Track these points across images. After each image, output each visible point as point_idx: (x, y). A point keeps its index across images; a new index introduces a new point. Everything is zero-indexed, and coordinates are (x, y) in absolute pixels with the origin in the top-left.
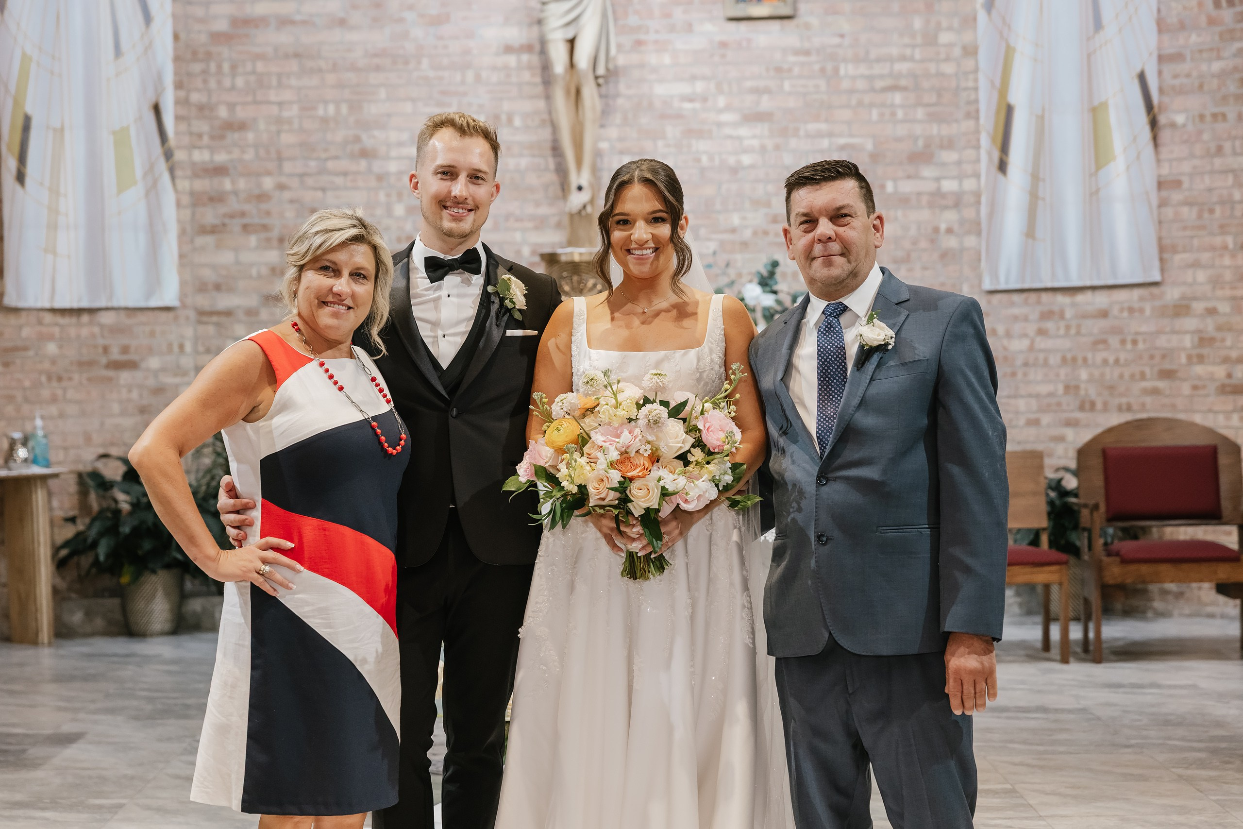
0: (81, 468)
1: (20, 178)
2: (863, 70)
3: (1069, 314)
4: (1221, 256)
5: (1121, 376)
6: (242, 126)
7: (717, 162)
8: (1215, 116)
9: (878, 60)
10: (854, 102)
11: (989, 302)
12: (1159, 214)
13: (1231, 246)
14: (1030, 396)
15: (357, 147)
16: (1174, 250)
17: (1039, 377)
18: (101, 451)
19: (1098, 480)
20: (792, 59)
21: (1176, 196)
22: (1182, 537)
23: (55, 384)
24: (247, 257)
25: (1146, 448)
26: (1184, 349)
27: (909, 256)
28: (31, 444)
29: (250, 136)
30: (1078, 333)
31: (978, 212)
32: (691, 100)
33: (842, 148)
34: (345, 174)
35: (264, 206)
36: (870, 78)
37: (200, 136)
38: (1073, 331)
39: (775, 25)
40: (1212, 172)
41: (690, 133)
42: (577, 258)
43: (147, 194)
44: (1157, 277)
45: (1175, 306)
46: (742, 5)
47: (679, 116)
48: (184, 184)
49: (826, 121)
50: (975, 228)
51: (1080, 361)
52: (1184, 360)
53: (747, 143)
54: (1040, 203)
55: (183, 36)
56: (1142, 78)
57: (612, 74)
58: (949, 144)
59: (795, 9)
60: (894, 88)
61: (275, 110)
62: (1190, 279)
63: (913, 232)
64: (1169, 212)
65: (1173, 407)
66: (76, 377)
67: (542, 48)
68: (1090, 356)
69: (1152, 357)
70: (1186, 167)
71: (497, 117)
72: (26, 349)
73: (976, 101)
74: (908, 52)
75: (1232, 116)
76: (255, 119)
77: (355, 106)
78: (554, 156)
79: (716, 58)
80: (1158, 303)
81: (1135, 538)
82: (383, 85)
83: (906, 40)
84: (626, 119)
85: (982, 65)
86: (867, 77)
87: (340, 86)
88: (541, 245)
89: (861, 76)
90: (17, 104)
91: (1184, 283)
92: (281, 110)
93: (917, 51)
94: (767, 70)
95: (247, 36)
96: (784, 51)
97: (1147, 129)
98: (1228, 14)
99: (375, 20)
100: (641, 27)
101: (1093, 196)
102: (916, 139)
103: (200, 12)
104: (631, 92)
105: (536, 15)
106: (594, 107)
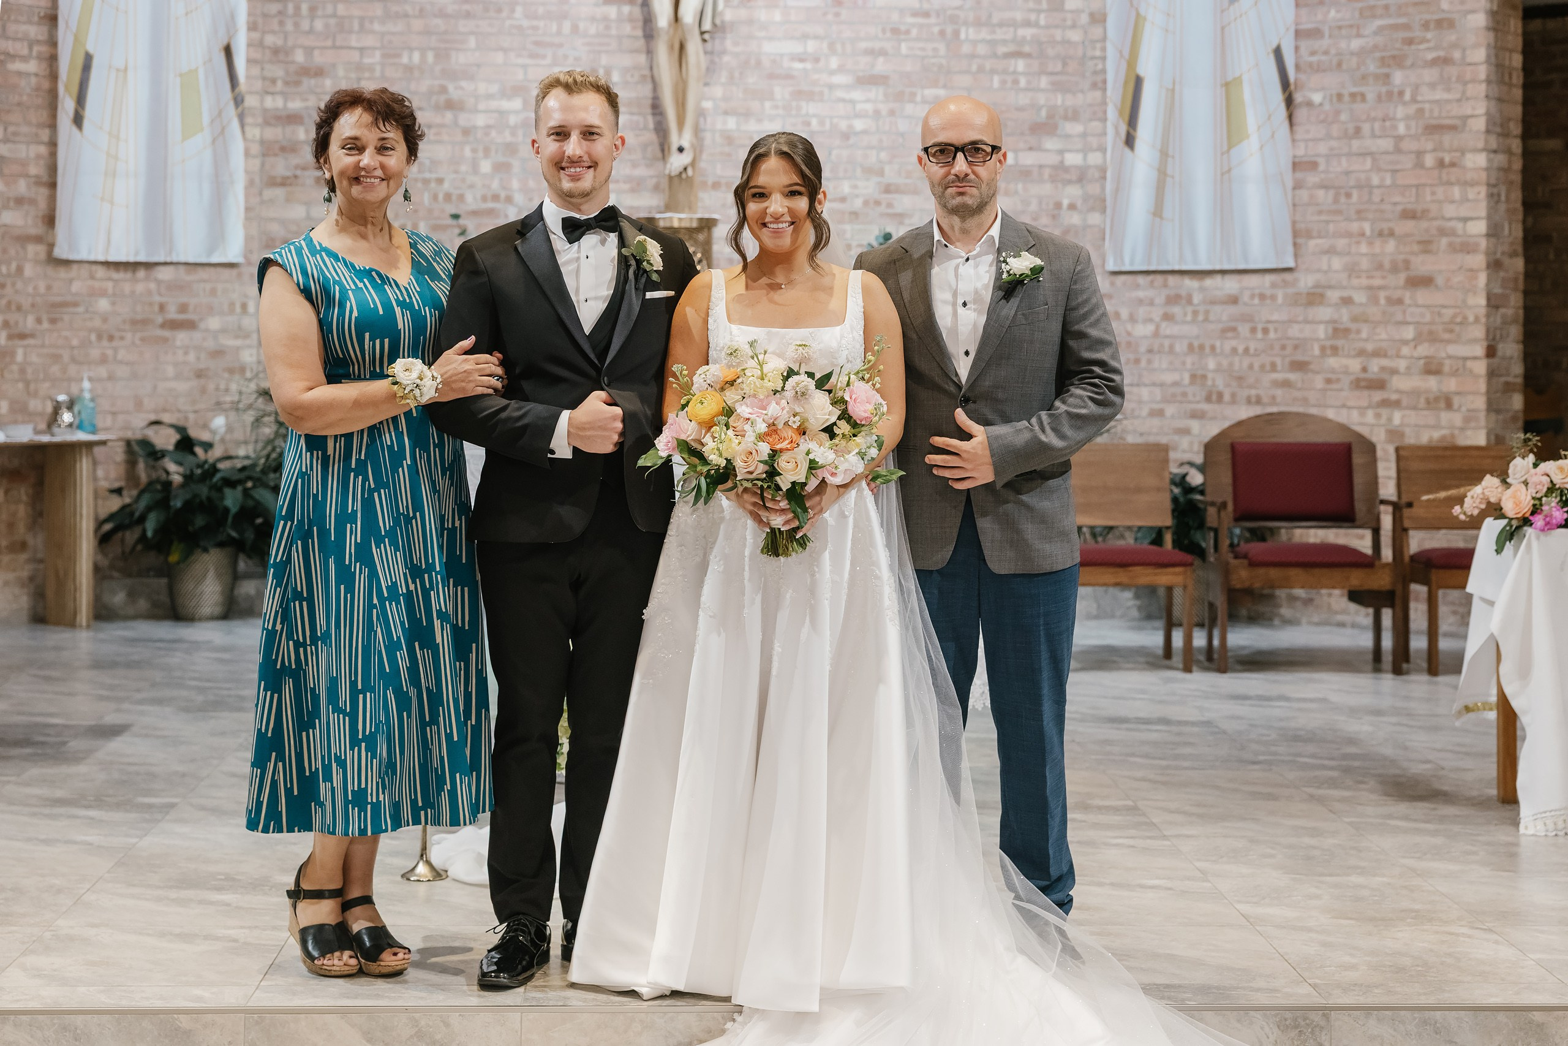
1: (78, 120)
2: (984, 34)
3: (1196, 299)
4: (1358, 243)
5: (1251, 367)
6: (319, 72)
7: (827, 126)
8: (1353, 95)
9: (1001, 25)
10: (974, 68)
11: (1112, 284)
12: (1294, 196)
13: (1368, 232)
14: (1154, 384)
15: (442, 98)
16: (1309, 235)
17: (1164, 366)
18: (153, 417)
19: (1225, 477)
20: (910, 20)
21: (1312, 179)
23: (105, 343)
25: (1278, 444)
26: (1318, 340)
28: (76, 408)
29: (328, 83)
30: (1206, 320)
31: (1103, 188)
32: (802, 60)
36: (992, 43)
37: (274, 81)
38: (1201, 318)
40: (1350, 155)
41: (799, 94)
42: (676, 224)
43: (214, 141)
44: (1291, 264)
45: (1308, 294)
47: (789, 77)
48: (254, 132)
49: (945, 87)
50: (1100, 204)
51: (1207, 350)
52: (1317, 351)
53: (859, 107)
54: (1169, 180)
56: (1278, 53)
57: (719, 28)
58: (1073, 115)
60: (1018, 54)
61: (355, 56)
62: (1325, 267)
63: (1034, 207)
64: (1304, 194)
65: (1305, 400)
66: (129, 336)
68: (1218, 344)
69: (1283, 347)
70: (1322, 148)
72: (76, 305)
73: (1104, 71)
74: (1033, 17)
75: (1371, 96)
76: (334, 66)
77: (442, 55)
78: (654, 114)
79: (830, 17)
80: (1290, 291)
81: (1263, 539)
82: (472, 33)
83: (1031, 5)
84: (731, 77)
85: (1111, 33)
86: (989, 42)
87: (427, 32)
88: (638, 209)
89: (983, 41)
90: (78, 40)
91: (1319, 271)
92: (362, 56)
93: (1042, 16)
94: (884, 31)
96: (902, 11)
97: (1283, 107)
101: (1225, 176)
102: (1040, 109)
104: (738, 49)
106: (698, 65)
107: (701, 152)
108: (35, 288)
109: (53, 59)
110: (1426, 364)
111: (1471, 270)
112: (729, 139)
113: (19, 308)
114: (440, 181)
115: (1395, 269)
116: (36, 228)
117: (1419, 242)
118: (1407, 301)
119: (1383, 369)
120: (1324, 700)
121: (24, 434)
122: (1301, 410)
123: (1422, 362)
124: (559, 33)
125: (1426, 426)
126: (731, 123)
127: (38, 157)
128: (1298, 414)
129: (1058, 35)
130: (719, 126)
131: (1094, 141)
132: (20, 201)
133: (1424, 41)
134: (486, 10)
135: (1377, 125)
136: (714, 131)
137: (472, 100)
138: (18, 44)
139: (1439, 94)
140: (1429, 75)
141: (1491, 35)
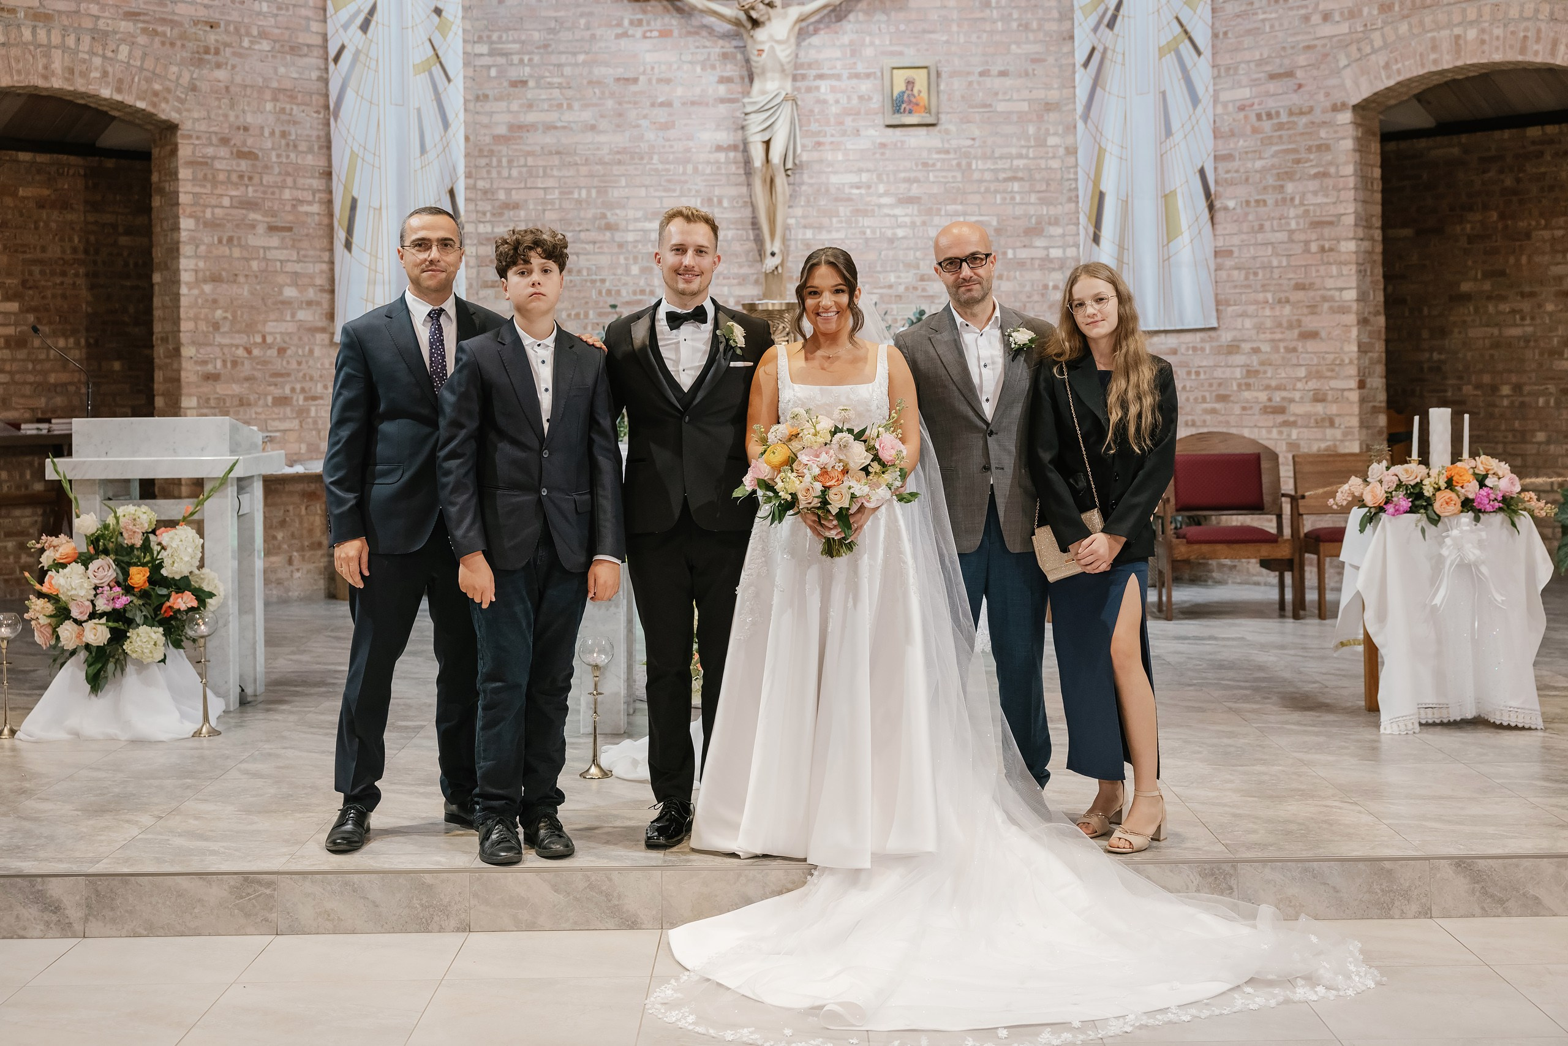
1: (348, 245)
2: (989, 165)
4: (1263, 308)
5: (1188, 399)
6: (516, 206)
8: (1257, 201)
9: (1001, 158)
10: (982, 189)
12: (1216, 276)
13: (1270, 300)
15: (603, 222)
16: (1228, 304)
20: (935, 156)
21: (1229, 263)
22: (1234, 524)
26: (1235, 379)
29: (522, 213)
32: (858, 188)
36: (995, 171)
37: (484, 213)
39: (923, 131)
40: (1256, 244)
41: (857, 212)
42: (770, 308)
44: (1214, 324)
45: (1228, 346)
46: (897, 116)
47: (849, 200)
49: (961, 203)
52: (1235, 387)
53: (900, 220)
54: (1125, 266)
55: (471, 138)
56: (1202, 172)
58: (1055, 221)
59: (938, 119)
60: (1014, 179)
61: (541, 193)
62: (1239, 326)
63: (1028, 288)
64: (1223, 274)
65: (1227, 423)
67: (744, 148)
69: (1211, 385)
70: (1236, 240)
71: (710, 200)
73: (1076, 189)
74: (1024, 151)
75: (1270, 201)
76: (526, 201)
77: (602, 191)
78: (753, 229)
79: (878, 156)
80: (1215, 343)
81: (1199, 524)
82: (624, 175)
83: (1023, 143)
84: (808, 201)
85: (1081, 161)
86: (992, 170)
87: (591, 176)
88: (743, 297)
89: (988, 169)
90: (347, 188)
91: (1235, 329)
92: (545, 194)
93: (1031, 150)
94: (917, 165)
95: (521, 138)
96: (929, 150)
97: (1206, 211)
98: (1267, 125)
99: (618, 126)
100: (820, 132)
101: (1166, 262)
102: (1031, 217)
103: (485, 120)
104: (812, 181)
105: (740, 122)
106: (784, 193)
107: (788, 255)
108: (322, 364)
109: (330, 202)
111: (1346, 326)
113: (311, 379)
114: (603, 281)
115: (1291, 326)
116: (323, 323)
117: (1308, 307)
118: (1300, 349)
120: (1242, 639)
122: (1224, 430)
124: (684, 173)
125: (1316, 440)
126: (809, 234)
127: (322, 272)
128: (1222, 433)
130: (800, 237)
131: (1070, 240)
132: (309, 303)
133: (1308, 160)
134: (632, 158)
135: (1275, 222)
136: (796, 240)
137: (624, 223)
138: (305, 193)
139: (1320, 199)
140: (1313, 185)
141: (1357, 155)
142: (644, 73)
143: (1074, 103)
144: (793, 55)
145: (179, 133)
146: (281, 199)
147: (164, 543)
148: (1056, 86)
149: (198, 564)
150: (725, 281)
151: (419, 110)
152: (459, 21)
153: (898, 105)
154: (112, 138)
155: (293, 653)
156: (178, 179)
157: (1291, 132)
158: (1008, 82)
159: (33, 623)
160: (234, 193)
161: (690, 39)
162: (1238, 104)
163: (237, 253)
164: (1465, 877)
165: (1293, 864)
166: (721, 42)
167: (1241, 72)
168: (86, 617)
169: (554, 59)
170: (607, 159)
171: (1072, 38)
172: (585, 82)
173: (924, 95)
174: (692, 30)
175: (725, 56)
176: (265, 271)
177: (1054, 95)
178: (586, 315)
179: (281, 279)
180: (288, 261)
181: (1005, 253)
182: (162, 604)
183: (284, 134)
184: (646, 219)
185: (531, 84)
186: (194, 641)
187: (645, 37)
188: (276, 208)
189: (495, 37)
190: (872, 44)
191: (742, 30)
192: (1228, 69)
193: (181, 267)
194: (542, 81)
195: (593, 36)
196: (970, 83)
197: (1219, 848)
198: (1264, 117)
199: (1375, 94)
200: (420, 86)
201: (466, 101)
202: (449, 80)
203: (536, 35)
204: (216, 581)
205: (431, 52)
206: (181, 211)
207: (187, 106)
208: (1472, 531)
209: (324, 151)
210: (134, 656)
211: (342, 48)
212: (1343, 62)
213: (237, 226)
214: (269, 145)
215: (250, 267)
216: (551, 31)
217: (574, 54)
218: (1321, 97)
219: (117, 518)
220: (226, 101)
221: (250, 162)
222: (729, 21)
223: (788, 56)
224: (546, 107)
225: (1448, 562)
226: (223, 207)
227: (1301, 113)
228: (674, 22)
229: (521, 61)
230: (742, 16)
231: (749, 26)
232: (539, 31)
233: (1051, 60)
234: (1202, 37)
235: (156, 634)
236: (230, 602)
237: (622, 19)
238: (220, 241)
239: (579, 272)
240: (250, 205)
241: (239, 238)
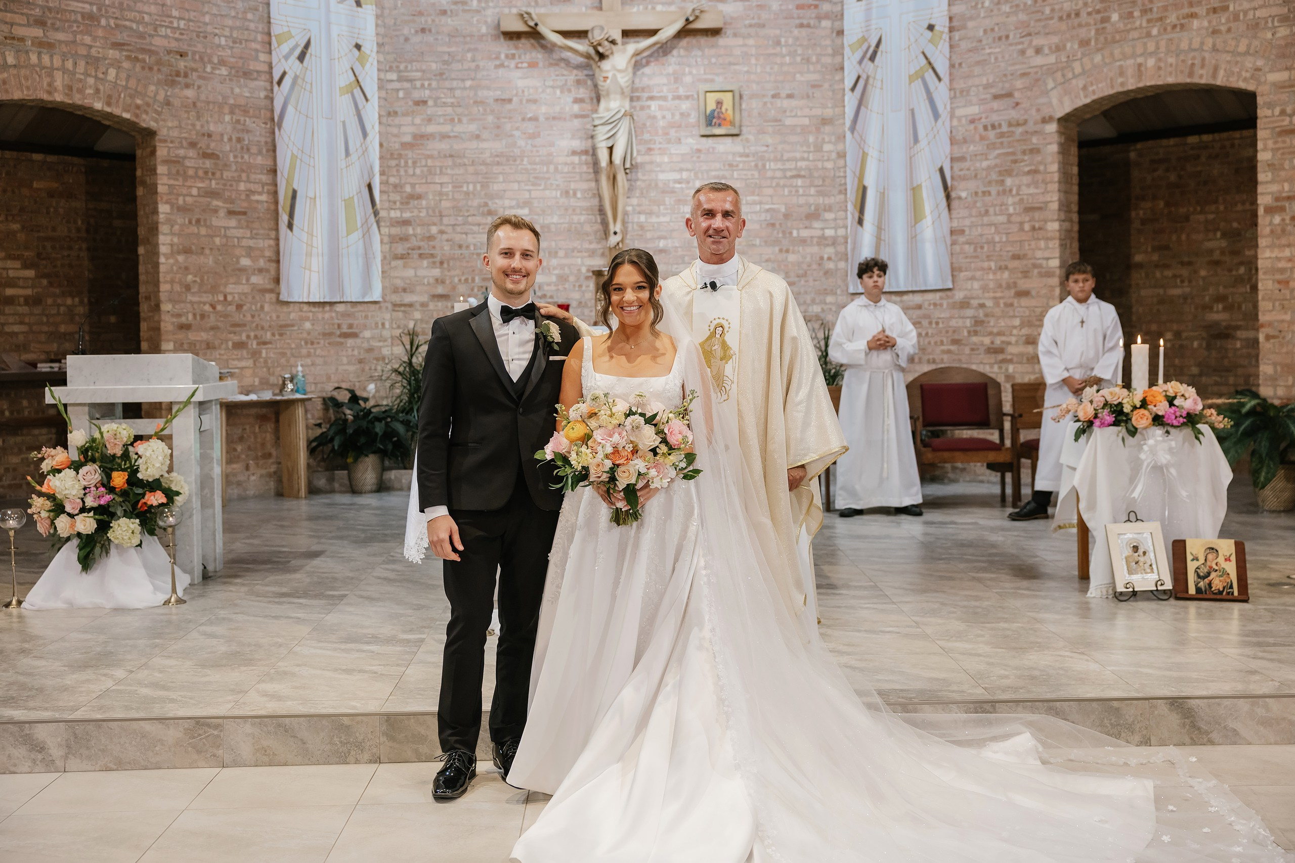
0: (324, 395)
1: (290, 226)
2: (779, 165)
4: (988, 273)
5: (929, 343)
6: (419, 197)
8: (984, 193)
9: (788, 160)
10: (774, 184)
12: (951, 249)
13: (993, 268)
15: (486, 209)
16: (960, 270)
18: (336, 385)
19: (918, 403)
20: (738, 159)
21: (961, 239)
22: (965, 436)
23: (309, 346)
24: (421, 273)
25: (944, 385)
26: (966, 327)
27: (806, 273)
28: (295, 381)
29: (424, 202)
31: (846, 248)
32: (680, 183)
33: (768, 211)
34: (479, 225)
35: (431, 243)
36: (784, 170)
37: (395, 203)
39: (729, 140)
40: (983, 225)
43: (364, 236)
44: (951, 286)
45: (961, 302)
46: (709, 128)
47: (673, 192)
48: (385, 230)
49: (758, 195)
50: (845, 258)
52: (966, 334)
54: (882, 243)
55: (385, 144)
56: (941, 170)
57: (634, 167)
58: (829, 209)
59: (741, 131)
60: (798, 176)
61: (438, 187)
62: (969, 287)
63: (808, 259)
64: (957, 248)
65: (960, 360)
66: (322, 342)
67: (593, 152)
69: (947, 332)
71: (567, 192)
72: (293, 326)
73: (845, 184)
74: (806, 155)
75: (994, 193)
76: (427, 193)
77: (484, 186)
79: (695, 159)
80: (951, 301)
82: (501, 173)
83: (805, 149)
84: (642, 193)
85: (848, 163)
86: (782, 170)
87: (476, 173)
88: (593, 266)
89: (779, 169)
90: (289, 182)
91: (966, 289)
92: (441, 188)
93: (811, 155)
94: (724, 165)
95: (422, 144)
96: (734, 154)
97: (944, 200)
98: (991, 134)
99: (497, 136)
100: (651, 140)
101: (913, 239)
102: (810, 206)
103: (395, 131)
104: (644, 178)
105: (590, 133)
106: (624, 187)
108: (271, 317)
109: (276, 193)
110: (1027, 339)
111: (1051, 286)
112: (642, 227)
115: (1008, 287)
116: (270, 285)
117: (1022, 272)
118: (1016, 304)
119: (1003, 342)
120: (976, 524)
121: (267, 396)
122: (958, 365)
123: (1024, 338)
124: (547, 172)
125: (1027, 373)
126: (642, 218)
127: (270, 246)
128: (957, 368)
129: (820, 165)
130: (636, 220)
131: (840, 223)
132: (261, 270)
133: (1023, 161)
134: (508, 160)
135: (997, 208)
136: (633, 223)
137: (502, 210)
138: (256, 186)
139: (1032, 190)
140: (1026, 180)
141: (1061, 156)
142: (516, 95)
143: (844, 118)
144: (630, 82)
145: (157, 137)
146: (237, 190)
147: (140, 453)
148: (830, 105)
149: (167, 469)
150: (579, 254)
151: (344, 123)
152: (374, 54)
153: (711, 119)
154: (106, 143)
155: (248, 538)
156: (156, 174)
157: (1010, 139)
158: (793, 103)
159: (35, 516)
160: (201, 185)
161: (552, 69)
162: (969, 118)
163: (203, 231)
164: (1177, 713)
165: (1040, 704)
166: (575, 72)
167: (972, 93)
168: (77, 512)
169: (447, 84)
170: (488, 161)
171: (842, 69)
172: (471, 102)
173: (730, 112)
174: (553, 62)
175: (578, 82)
176: (226, 245)
177: (828, 112)
178: (473, 280)
179: (237, 252)
180: (244, 238)
181: (791, 233)
182: (139, 501)
183: (239, 140)
184: (519, 206)
185: (430, 103)
186: (165, 529)
187: (517, 67)
188: (233, 197)
189: (402, 67)
190: (690, 73)
191: (592, 62)
192: (962, 92)
193: (160, 242)
194: (439, 101)
195: (478, 67)
196: (765, 104)
197: (979, 691)
198: (990, 128)
199: (1076, 109)
200: (344, 104)
201: (380, 116)
202: (367, 100)
203: (434, 66)
204: (182, 483)
205: (353, 78)
206: (159, 199)
207: (163, 117)
208: (1164, 441)
209: (271, 153)
210: (116, 542)
211: (284, 74)
212: (1051, 85)
213: (204, 211)
214: (228, 148)
215: (214, 242)
216: (445, 63)
217: (463, 80)
218: (1033, 112)
219: (101, 433)
220: (194, 113)
221: (212, 161)
222: (582, 55)
223: (627, 82)
224: (442, 120)
225: (1145, 464)
226: (192, 196)
227: (1018, 125)
228: (540, 56)
229: (423, 85)
230: (592, 51)
231: (597, 58)
232: (436, 62)
233: (826, 85)
234: (942, 67)
235: (134, 524)
236: (194, 500)
237: (500, 53)
238: (190, 222)
239: (468, 247)
240: (213, 194)
241: (205, 220)
